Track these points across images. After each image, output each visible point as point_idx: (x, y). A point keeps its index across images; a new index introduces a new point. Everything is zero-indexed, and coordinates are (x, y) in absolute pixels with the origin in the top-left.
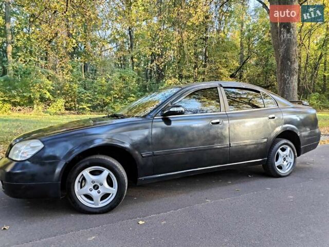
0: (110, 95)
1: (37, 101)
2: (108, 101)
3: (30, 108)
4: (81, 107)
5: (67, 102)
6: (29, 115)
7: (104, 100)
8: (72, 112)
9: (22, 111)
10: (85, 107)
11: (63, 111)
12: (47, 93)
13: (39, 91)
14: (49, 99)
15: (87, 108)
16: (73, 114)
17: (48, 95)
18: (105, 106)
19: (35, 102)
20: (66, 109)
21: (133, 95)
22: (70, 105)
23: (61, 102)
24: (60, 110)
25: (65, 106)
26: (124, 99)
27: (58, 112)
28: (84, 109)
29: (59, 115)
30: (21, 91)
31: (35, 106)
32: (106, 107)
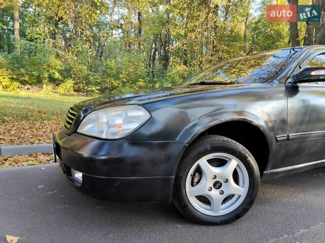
0: (118, 79)
1: (46, 81)
2: (116, 84)
3: (39, 87)
4: (90, 89)
5: (76, 84)
6: (38, 94)
7: (112, 83)
8: (81, 93)
9: (31, 90)
10: (94, 89)
11: (72, 92)
12: (56, 73)
13: (48, 71)
14: (58, 79)
15: (96, 91)
16: (82, 95)
17: (57, 75)
18: (113, 90)
19: (44, 81)
20: (75, 91)
21: (141, 80)
22: (79, 87)
23: (69, 83)
24: (68, 91)
25: (74, 88)
26: (132, 84)
27: (68, 93)
28: (92, 91)
29: (68, 95)
30: (30, 70)
31: (44, 86)
32: (115, 91)
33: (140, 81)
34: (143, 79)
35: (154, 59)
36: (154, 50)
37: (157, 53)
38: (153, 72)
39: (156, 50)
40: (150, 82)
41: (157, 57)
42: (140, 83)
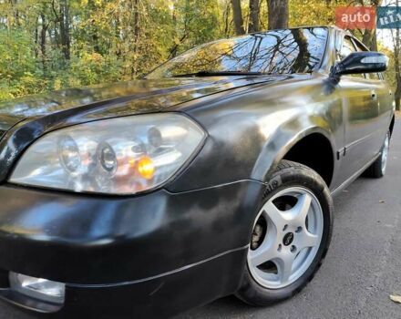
33: (26, 76)
34: (33, 72)
35: (43, 42)
36: (40, 28)
37: (47, 33)
38: (43, 62)
39: (45, 28)
40: (44, 77)
41: (48, 39)
42: (28, 79)
